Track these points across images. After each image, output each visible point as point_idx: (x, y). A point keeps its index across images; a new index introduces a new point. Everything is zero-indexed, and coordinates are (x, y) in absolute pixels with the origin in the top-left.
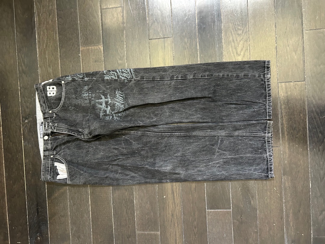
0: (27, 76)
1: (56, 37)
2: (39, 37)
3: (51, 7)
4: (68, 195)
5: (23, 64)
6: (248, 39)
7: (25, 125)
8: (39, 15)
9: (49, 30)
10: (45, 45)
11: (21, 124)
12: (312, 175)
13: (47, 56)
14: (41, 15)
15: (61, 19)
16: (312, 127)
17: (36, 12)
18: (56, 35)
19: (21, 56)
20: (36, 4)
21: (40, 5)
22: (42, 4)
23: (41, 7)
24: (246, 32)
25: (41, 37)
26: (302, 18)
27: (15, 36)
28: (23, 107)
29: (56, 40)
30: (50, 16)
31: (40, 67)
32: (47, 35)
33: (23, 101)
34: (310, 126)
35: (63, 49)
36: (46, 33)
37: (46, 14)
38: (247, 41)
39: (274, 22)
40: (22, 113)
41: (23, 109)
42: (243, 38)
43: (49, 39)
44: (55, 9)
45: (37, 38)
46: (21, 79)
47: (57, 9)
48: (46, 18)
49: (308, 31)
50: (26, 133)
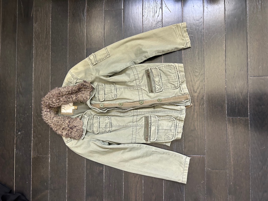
0: (23, 97)
1: (49, 67)
2: (35, 66)
3: (47, 43)
4: (49, 197)
5: (20, 87)
6: (203, 80)
7: (18, 137)
8: (36, 49)
9: (44, 61)
10: (39, 73)
11: (15, 135)
12: (252, 196)
13: (40, 82)
14: (38, 48)
15: (54, 53)
16: (253, 156)
17: (34, 46)
18: (49, 65)
19: (19, 80)
20: (35, 40)
21: (38, 41)
22: (40, 40)
23: (39, 43)
24: (202, 74)
25: (37, 66)
26: (248, 67)
27: (15, 63)
28: (18, 121)
29: (49, 69)
30: (45, 50)
31: (34, 90)
32: (41, 65)
33: (18, 117)
34: (252, 155)
35: (54, 76)
36: (41, 64)
37: (42, 48)
38: (202, 82)
39: (225, 68)
40: (16, 126)
41: (17, 123)
42: (199, 79)
43: (43, 68)
44: (50, 45)
45: (34, 67)
46: (18, 99)
47: (51, 45)
48: (42, 52)
49: (252, 77)
50: (18, 143)
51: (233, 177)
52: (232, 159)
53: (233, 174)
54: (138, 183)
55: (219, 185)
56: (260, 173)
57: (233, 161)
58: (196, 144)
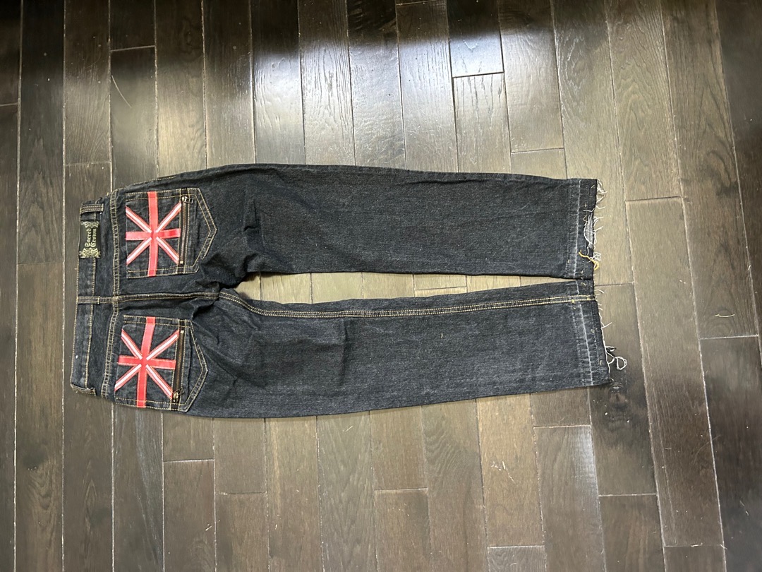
51: (279, 511)
52: (276, 464)
53: (279, 502)
54: (50, 544)
55: (248, 534)
56: (342, 495)
57: (280, 467)
58: (192, 431)
